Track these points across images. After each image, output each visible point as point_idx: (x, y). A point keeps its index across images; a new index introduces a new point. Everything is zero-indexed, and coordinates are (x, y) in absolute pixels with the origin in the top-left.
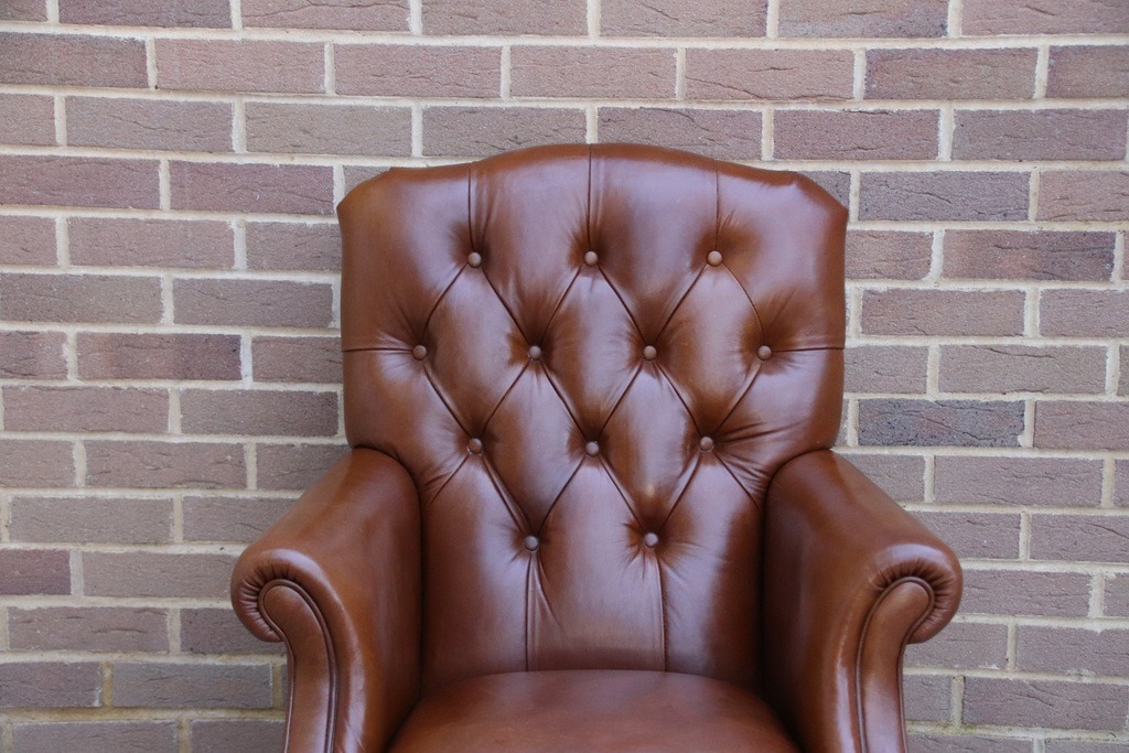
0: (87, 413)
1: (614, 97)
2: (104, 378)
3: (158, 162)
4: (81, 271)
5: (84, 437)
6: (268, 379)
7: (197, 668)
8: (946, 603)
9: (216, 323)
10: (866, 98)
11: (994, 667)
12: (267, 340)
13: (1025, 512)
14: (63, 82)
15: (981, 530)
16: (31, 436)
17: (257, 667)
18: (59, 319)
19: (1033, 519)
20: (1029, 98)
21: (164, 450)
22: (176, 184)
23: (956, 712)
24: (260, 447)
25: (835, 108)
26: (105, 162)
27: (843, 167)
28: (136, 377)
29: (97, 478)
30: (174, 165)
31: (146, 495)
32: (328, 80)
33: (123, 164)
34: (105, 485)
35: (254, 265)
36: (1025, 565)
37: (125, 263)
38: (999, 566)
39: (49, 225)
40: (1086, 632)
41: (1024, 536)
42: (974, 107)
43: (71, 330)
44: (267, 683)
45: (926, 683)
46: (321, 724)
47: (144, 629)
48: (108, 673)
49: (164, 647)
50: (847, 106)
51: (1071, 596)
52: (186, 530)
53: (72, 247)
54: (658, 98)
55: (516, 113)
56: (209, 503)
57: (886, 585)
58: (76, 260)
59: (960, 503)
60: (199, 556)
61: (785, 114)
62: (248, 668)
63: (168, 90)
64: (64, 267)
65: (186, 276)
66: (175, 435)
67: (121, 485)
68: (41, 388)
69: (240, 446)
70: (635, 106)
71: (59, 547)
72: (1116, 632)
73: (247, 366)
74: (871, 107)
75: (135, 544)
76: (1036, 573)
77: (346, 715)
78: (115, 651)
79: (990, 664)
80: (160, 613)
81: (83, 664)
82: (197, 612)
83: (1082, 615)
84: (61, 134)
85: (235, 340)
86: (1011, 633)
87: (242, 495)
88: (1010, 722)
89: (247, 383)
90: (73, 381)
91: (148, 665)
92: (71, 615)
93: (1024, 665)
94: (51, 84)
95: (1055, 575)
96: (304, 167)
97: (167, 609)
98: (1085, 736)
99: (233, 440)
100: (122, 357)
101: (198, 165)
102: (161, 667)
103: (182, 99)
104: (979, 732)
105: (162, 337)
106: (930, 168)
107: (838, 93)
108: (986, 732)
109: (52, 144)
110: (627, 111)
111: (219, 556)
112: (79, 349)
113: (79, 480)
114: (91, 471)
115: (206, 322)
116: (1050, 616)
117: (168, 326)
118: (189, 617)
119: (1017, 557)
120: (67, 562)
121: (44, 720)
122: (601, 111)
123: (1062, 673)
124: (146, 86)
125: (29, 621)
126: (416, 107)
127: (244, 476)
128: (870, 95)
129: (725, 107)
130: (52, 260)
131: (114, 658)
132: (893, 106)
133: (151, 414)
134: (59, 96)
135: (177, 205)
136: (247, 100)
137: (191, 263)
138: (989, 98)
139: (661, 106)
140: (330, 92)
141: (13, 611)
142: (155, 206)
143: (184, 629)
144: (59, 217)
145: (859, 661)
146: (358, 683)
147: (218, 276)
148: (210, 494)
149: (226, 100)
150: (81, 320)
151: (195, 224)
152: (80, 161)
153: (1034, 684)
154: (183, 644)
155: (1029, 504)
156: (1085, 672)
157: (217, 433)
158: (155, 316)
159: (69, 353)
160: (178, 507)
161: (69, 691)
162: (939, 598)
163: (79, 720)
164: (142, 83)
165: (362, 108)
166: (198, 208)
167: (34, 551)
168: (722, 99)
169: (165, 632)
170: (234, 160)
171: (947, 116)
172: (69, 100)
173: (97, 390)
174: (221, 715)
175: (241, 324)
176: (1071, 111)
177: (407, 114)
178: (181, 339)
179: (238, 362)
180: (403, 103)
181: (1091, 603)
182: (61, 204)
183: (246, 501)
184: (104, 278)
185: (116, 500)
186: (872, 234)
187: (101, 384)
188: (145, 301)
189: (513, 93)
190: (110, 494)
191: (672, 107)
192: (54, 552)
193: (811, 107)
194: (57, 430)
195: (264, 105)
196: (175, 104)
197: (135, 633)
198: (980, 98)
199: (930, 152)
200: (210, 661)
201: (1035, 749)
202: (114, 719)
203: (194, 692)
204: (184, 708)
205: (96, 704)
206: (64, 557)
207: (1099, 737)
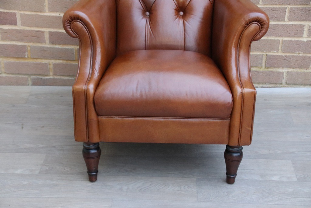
7: (53, 48)
8: (264, 30)
11: (275, 52)
13: (288, 7)
15: (275, 12)
17: (71, 49)
19: (290, 9)
23: (264, 64)
36: (287, 22)
38: (279, 23)
40: (302, 41)
41: (287, 14)
44: (73, 53)
45: (256, 56)
46: (89, 61)
47: (38, 37)
48: (29, 48)
49: (44, 42)
51: (298, 31)
52: (49, 8)
56: (55, 1)
57: (248, 25)
59: (269, 4)
60: (53, 16)
62: (68, 49)
71: (13, 11)
72: (310, 41)
75: (35, 12)
76: (289, 25)
77: (95, 59)
78: (30, 42)
79: (274, 51)
80: (43, 32)
81: (22, 45)
82: (53, 33)
83: (301, 37)
86: (281, 42)
88: (278, 67)
91: (40, 47)
92: (18, 31)
93: (284, 51)
95: (295, 25)
97: (44, 31)
98: (298, 70)
102: (44, 47)
104: (270, 69)
108: (271, 70)
111: (58, 16)
116: (292, 37)
118: (51, 34)
119: (284, 20)
120: (16, 16)
121: (12, 60)
123: (294, 53)
125: (6, 32)
131: (31, 44)
141: (1, 29)
143: (50, 37)
145: (238, 46)
146: (99, 50)
153: (286, 56)
154: (50, 42)
155: (289, 4)
156: (300, 52)
160: (47, 2)
161: (19, 53)
162: (262, 28)
163: (22, 61)
167: (6, 12)
169: (44, 37)
174: (61, 61)
181: (304, 33)
183: (65, 1)
192: (12, 13)
197: (36, 38)
200: (57, 46)
201: (285, 74)
202: (31, 61)
203: (53, 55)
204: (51, 59)
205: (26, 57)
206: (15, 14)
207: (302, 70)
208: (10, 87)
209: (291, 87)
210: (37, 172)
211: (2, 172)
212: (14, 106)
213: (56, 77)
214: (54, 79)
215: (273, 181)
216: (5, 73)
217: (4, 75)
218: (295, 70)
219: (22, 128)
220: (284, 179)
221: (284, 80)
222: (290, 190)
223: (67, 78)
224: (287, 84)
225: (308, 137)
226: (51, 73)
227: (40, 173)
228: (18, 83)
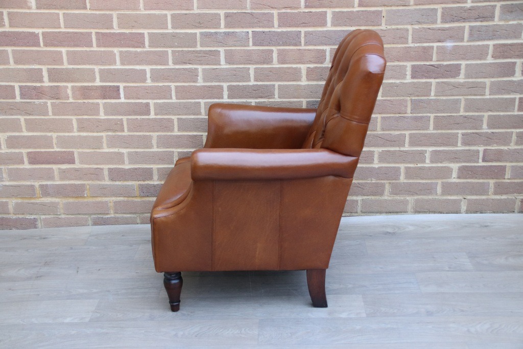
0: (77, 110)
1: (229, 9)
2: (80, 99)
3: (92, 32)
4: (71, 67)
5: (76, 117)
6: (129, 98)
7: (114, 185)
9: (112, 82)
10: (305, 8)
12: (128, 87)
14: (62, 8)
16: (60, 117)
17: (131, 185)
18: (66, 81)
20: (353, 7)
21: (99, 121)
22: (98, 39)
24: (128, 119)
25: (296, 11)
26: (76, 33)
27: (299, 29)
28: (89, 99)
29: (81, 129)
30: (97, 33)
31: (95, 134)
32: (141, 6)
33: (81, 33)
34: (83, 131)
35: (122, 64)
37: (84, 64)
39: (60, 52)
40: (373, 168)
42: (337, 10)
43: (70, 85)
44: (134, 189)
47: (96, 174)
48: (88, 187)
49: (103, 179)
50: (299, 10)
52: (107, 144)
53: (68, 59)
54: (242, 9)
55: (199, 15)
56: (114, 137)
58: (69, 63)
60: (112, 152)
61: (281, 13)
62: (128, 185)
63: (93, 10)
64: (66, 66)
65: (102, 67)
66: (102, 116)
67: (88, 131)
68: (62, 103)
69: (122, 119)
70: (236, 11)
71: (71, 150)
72: (382, 167)
73: (122, 95)
74: (307, 10)
75: (93, 149)
78: (90, 180)
80: (102, 169)
81: (81, 184)
82: (112, 169)
83: (372, 163)
84: (62, 25)
85: (118, 87)
87: (123, 134)
88: (352, 195)
89: (123, 100)
90: (71, 100)
91: (100, 184)
92: (76, 170)
93: (356, 178)
94: (58, 9)
96: (136, 33)
98: (373, 197)
99: (120, 117)
100: (85, 92)
101: (104, 33)
102: (103, 185)
103: (98, 12)
105: (96, 86)
106: (325, 29)
107: (297, 6)
109: (60, 28)
110: (233, 13)
111: (118, 152)
112: (72, 90)
113: (75, 130)
114: (78, 127)
115: (110, 82)
116: (363, 163)
117: (98, 83)
118: (110, 170)
120: (74, 155)
121: (71, 200)
122: (225, 13)
123: (367, 180)
124: (87, 9)
125: (64, 172)
126: (169, 13)
127: (124, 128)
128: (306, 7)
129: (263, 11)
130: (62, 64)
131: (90, 182)
132: (313, 10)
133: (95, 110)
134: (61, 12)
135: (98, 46)
136: (117, 12)
137: (103, 63)
138: (342, 7)
139: (243, 11)
140: (142, 9)
141: (59, 169)
142: (92, 46)
143: (109, 174)
144: (64, 50)
147: (112, 67)
148: (114, 134)
149: (111, 12)
150: (72, 82)
151: (104, 51)
152: (68, 33)
153: (359, 183)
154: (109, 178)
156: (373, 179)
157: (115, 115)
158: (94, 80)
159: (69, 92)
160: (104, 138)
161: (77, 192)
163: (81, 200)
164: (85, 8)
165: (152, 14)
166: (105, 47)
167: (64, 151)
168: (261, 9)
169: (104, 175)
170: (115, 31)
171: (329, 13)
172: (64, 14)
173: (78, 103)
174: (122, 199)
175: (120, 82)
176: (366, 11)
177: (166, 15)
178: (102, 87)
179: (119, 94)
180: (164, 12)
181: (375, 159)
182: (64, 46)
183: (124, 136)
184: (78, 69)
185: (87, 136)
186: (309, 50)
187: (80, 101)
188: (91, 75)
189: (198, 8)
190: (85, 134)
191: (247, 11)
192: (69, 151)
193: (289, 11)
194: (67, 115)
195: (123, 14)
196: (96, 14)
198: (339, 7)
199: (324, 24)
200: (117, 183)
201: (359, 202)
202: (91, 200)
203: (114, 192)
204: (111, 197)
205: (85, 196)
206: (73, 153)
207: (377, 198)
208: (69, 228)
209: (367, 215)
210: (87, 320)
211: (50, 322)
212: (72, 249)
213: (117, 215)
214: (115, 218)
215: (342, 318)
216: (64, 214)
217: (63, 216)
218: (369, 197)
219: (78, 272)
220: (353, 316)
221: (359, 209)
222: (358, 327)
223: (129, 215)
224: (362, 212)
225: (381, 268)
226: (112, 212)
227: (90, 321)
228: (77, 224)
